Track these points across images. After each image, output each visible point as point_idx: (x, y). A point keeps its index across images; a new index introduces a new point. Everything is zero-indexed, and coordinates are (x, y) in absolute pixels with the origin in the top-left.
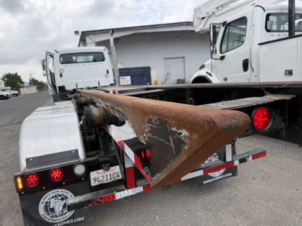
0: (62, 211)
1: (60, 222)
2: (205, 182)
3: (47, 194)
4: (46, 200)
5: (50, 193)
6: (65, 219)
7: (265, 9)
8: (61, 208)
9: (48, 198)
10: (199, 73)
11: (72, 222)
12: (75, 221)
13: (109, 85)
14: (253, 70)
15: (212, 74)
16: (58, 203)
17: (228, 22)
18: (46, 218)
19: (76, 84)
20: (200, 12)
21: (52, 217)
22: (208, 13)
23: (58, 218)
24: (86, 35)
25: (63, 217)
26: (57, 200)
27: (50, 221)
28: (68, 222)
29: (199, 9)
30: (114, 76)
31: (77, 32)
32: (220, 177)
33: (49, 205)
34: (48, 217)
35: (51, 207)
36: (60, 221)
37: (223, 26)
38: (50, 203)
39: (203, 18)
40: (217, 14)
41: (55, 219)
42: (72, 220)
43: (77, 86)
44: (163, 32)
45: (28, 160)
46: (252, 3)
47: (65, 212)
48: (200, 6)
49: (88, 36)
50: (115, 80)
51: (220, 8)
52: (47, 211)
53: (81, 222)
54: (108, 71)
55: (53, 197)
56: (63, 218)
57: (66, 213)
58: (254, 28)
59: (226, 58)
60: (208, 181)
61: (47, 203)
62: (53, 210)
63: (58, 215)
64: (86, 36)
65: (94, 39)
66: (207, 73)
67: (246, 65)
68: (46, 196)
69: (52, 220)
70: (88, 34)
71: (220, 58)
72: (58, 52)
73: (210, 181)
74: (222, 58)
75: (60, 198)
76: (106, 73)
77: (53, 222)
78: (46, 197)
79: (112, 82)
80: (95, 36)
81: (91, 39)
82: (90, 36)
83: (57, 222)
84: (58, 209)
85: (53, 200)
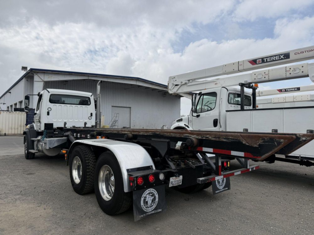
0: (151, 204)
2: (216, 192)
3: (146, 191)
5: (147, 190)
6: (152, 210)
7: (228, 90)
8: (151, 201)
9: (146, 194)
10: (179, 125)
12: (157, 211)
13: (91, 126)
14: (221, 126)
15: (189, 126)
16: (150, 198)
17: (202, 93)
18: (144, 208)
20: (175, 80)
21: (146, 207)
22: (182, 83)
23: (149, 209)
24: (35, 72)
25: (151, 208)
26: (150, 196)
27: (145, 210)
28: (153, 212)
29: (174, 78)
31: (24, 68)
35: (147, 200)
36: (149, 211)
37: (199, 95)
38: (146, 197)
39: (176, 85)
40: (188, 84)
41: (147, 209)
42: (155, 211)
43: (65, 125)
45: (128, 170)
46: (215, 83)
47: (152, 205)
48: (175, 76)
49: (36, 74)
51: (191, 81)
52: (144, 203)
53: (160, 212)
55: (148, 194)
57: (153, 205)
58: (222, 101)
59: (200, 116)
60: (217, 192)
61: (145, 197)
62: (147, 202)
63: (149, 207)
64: (35, 74)
65: (43, 78)
66: (185, 125)
67: (215, 123)
69: (146, 210)
70: (38, 72)
71: (196, 116)
73: (219, 191)
74: (198, 116)
75: (151, 194)
77: (146, 211)
78: (145, 194)
79: (94, 124)
80: (44, 76)
81: (39, 77)
82: (39, 75)
83: (148, 211)
84: (150, 202)
85: (148, 195)
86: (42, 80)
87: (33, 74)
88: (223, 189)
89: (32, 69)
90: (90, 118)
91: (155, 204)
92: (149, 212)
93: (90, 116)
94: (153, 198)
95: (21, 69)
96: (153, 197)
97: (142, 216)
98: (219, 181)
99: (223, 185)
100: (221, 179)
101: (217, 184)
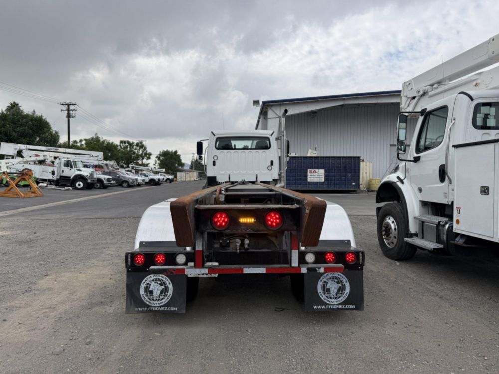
0: (159, 296)
1: (156, 307)
2: (315, 307)
3: (149, 276)
4: (147, 282)
6: (160, 305)
7: (473, 98)
8: (159, 292)
9: (149, 280)
10: (388, 178)
11: (166, 309)
12: (169, 309)
13: (272, 180)
14: (450, 181)
16: (157, 287)
17: (427, 110)
18: (145, 298)
19: (229, 175)
20: (410, 89)
21: (150, 299)
22: (418, 92)
23: (155, 302)
24: (269, 106)
25: (159, 302)
26: (156, 284)
27: (147, 303)
28: (162, 308)
29: (409, 84)
30: (280, 169)
31: (256, 102)
32: (337, 306)
33: (149, 287)
34: (147, 298)
35: (151, 289)
36: (155, 305)
37: (422, 115)
38: (150, 285)
39: (414, 98)
40: (430, 94)
41: (152, 302)
43: (229, 178)
44: (392, 103)
45: (141, 243)
46: (474, 83)
47: (161, 297)
49: (270, 108)
50: (280, 175)
51: (435, 86)
52: (147, 293)
53: (174, 311)
54: (272, 162)
55: (153, 280)
56: (159, 304)
57: (162, 299)
58: (454, 123)
59: (421, 159)
60: (319, 307)
61: (148, 284)
62: (151, 292)
63: (155, 299)
64: (269, 109)
65: (278, 113)
66: (398, 177)
67: (443, 173)
68: (148, 277)
69: (149, 302)
70: (272, 106)
71: (412, 159)
72: (214, 135)
73: (323, 307)
74: (417, 159)
75: (159, 282)
76: (270, 164)
77: (150, 304)
78: (147, 279)
79: (277, 177)
80: (280, 109)
81: (274, 112)
82: (274, 108)
83: (153, 305)
84: (156, 292)
85: (153, 283)
86: (277, 116)
87: (267, 108)
88: (338, 305)
89: (264, 103)
90: (270, 168)
91: (166, 298)
94: (163, 289)
95: (253, 104)
96: (163, 287)
97: (141, 309)
98: (328, 287)
99: (339, 297)
100: (334, 286)
101: (320, 292)
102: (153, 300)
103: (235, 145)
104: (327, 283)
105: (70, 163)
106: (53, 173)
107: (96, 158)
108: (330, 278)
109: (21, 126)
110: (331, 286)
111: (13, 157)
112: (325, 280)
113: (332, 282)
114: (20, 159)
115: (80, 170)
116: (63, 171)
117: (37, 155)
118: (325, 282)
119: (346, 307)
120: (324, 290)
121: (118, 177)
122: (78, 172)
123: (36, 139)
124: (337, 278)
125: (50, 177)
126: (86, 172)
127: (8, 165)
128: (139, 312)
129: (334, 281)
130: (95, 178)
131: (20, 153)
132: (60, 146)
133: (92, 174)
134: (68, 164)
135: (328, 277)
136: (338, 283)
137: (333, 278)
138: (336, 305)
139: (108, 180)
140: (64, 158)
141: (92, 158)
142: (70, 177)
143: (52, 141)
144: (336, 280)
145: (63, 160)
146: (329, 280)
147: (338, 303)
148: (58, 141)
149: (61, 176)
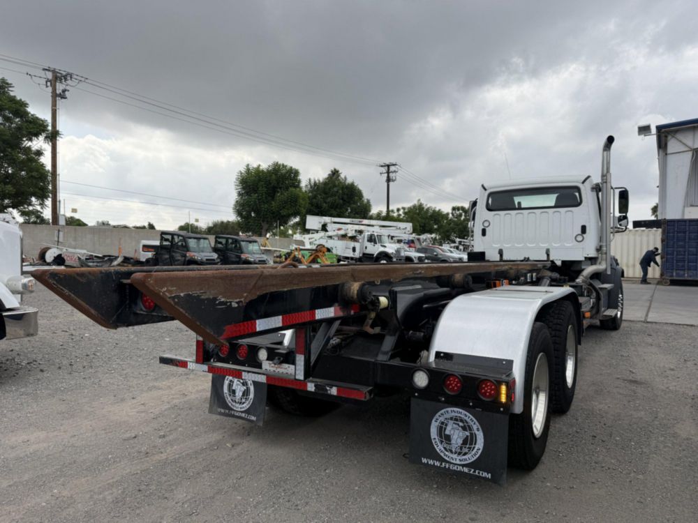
0: (241, 399)
2: (424, 460)
6: (242, 410)
8: (241, 394)
12: (249, 417)
13: (583, 259)
16: (239, 387)
18: (227, 398)
19: (500, 250)
21: (232, 400)
23: (237, 405)
24: (668, 133)
25: (241, 406)
26: (239, 383)
28: (243, 415)
30: (600, 240)
31: (644, 130)
32: (460, 468)
33: (232, 385)
34: (229, 399)
35: (233, 388)
36: (237, 409)
41: (234, 404)
42: (247, 415)
43: (501, 255)
47: (243, 400)
49: (673, 137)
50: (598, 250)
52: (230, 391)
53: (253, 421)
54: (584, 229)
55: (236, 378)
56: (240, 408)
57: (244, 403)
60: (431, 462)
62: (234, 392)
63: (237, 401)
64: (669, 137)
65: (690, 143)
69: (231, 404)
70: (677, 131)
72: (485, 189)
73: (437, 464)
75: (241, 381)
77: (231, 407)
79: (592, 254)
80: (694, 135)
81: (681, 141)
82: (681, 136)
83: (235, 409)
84: (239, 394)
86: (687, 149)
87: (666, 137)
88: (463, 466)
89: (659, 128)
90: (580, 238)
91: (247, 402)
92: (237, 411)
93: (580, 232)
94: (245, 390)
96: (245, 388)
97: (223, 411)
98: (447, 432)
99: (465, 454)
100: (457, 432)
101: (435, 439)
102: (235, 402)
103: (519, 203)
104: (446, 425)
105: (373, 238)
106: (354, 250)
107: (404, 231)
108: (451, 419)
109: (332, 196)
110: (452, 432)
111: (317, 231)
112: (442, 419)
113: (455, 426)
114: (322, 234)
115: (385, 247)
116: (366, 248)
117: (339, 229)
118: (442, 423)
119: (477, 473)
120: (441, 436)
121: (436, 255)
122: (382, 249)
123: (347, 210)
124: (462, 421)
125: (350, 254)
126: (391, 248)
127: (311, 240)
128: (221, 414)
129: (458, 424)
130: (402, 257)
131: (324, 228)
132: (371, 218)
133: (398, 251)
134: (372, 239)
135: (448, 416)
136: (464, 428)
137: (456, 420)
138: (460, 465)
139: (420, 259)
140: (368, 231)
141: (399, 231)
142: (373, 255)
143: (362, 211)
144: (461, 424)
145: (366, 234)
146: (450, 421)
147: (463, 463)
148: (370, 211)
149: (364, 254)
